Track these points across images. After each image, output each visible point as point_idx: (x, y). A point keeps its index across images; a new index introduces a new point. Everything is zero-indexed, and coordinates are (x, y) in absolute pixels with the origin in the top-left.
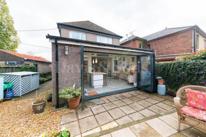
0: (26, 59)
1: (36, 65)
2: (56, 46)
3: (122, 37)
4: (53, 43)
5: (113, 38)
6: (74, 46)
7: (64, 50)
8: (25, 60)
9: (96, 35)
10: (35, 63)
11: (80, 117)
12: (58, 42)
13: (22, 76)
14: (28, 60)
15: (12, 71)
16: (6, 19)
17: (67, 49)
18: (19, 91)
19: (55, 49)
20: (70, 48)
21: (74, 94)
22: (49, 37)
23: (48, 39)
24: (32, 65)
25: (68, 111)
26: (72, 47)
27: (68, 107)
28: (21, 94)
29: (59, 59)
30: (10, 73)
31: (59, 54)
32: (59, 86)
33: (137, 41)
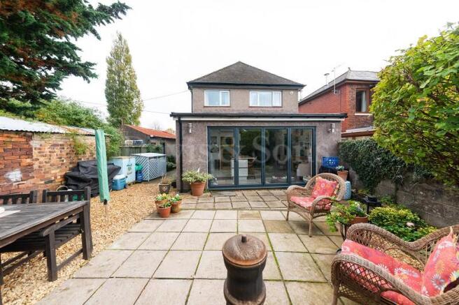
0: (152, 136)
1: (164, 144)
2: (179, 123)
3: (302, 86)
4: (177, 121)
5: (282, 90)
6: (200, 121)
7: (188, 128)
8: (151, 138)
9: (247, 91)
10: (162, 141)
11: (199, 201)
12: (182, 119)
13: (150, 158)
14: (154, 138)
15: (140, 152)
16: (129, 74)
17: (191, 126)
18: (147, 175)
19: (179, 127)
20: (195, 124)
21: (196, 178)
22: (173, 115)
23: (172, 118)
24: (158, 144)
25: (190, 196)
26: (197, 123)
27: (191, 194)
28: (149, 179)
29: (184, 138)
30: (139, 154)
31: (183, 132)
32: (183, 169)
33: (348, 89)
